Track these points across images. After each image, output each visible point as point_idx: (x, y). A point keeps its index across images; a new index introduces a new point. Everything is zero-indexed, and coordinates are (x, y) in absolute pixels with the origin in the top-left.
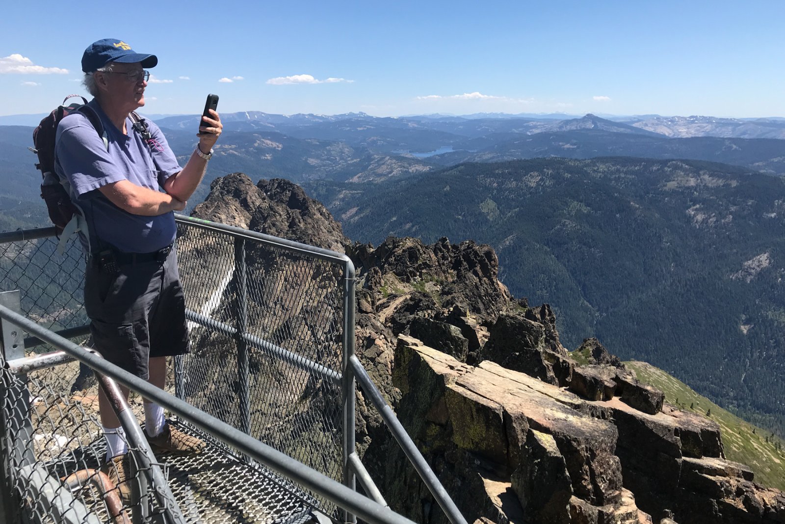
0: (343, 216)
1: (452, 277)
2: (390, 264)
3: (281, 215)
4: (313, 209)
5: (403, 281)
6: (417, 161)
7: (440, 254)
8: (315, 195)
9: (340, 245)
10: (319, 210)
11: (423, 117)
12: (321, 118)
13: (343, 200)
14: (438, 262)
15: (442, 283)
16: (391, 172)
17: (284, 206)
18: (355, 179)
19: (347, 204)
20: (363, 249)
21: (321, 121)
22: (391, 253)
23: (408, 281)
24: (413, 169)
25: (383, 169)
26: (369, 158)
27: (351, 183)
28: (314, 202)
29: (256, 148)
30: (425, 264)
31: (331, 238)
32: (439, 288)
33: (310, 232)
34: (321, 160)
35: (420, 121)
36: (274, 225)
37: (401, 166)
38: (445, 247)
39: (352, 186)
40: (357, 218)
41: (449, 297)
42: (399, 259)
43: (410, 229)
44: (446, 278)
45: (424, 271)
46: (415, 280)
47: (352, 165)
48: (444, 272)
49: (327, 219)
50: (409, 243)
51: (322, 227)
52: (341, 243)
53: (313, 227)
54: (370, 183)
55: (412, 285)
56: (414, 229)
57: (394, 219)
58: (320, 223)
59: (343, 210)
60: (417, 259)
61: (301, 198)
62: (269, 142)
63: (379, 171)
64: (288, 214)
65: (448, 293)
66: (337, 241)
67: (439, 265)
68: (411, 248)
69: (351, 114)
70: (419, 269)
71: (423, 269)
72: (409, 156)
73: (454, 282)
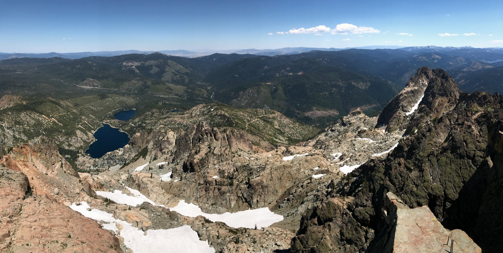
0: (459, 82)
1: (499, 106)
2: (476, 100)
3: (439, 81)
4: (450, 79)
5: (480, 106)
6: (489, 64)
7: (495, 98)
8: (450, 74)
9: (457, 92)
10: (452, 80)
11: (493, 48)
12: (455, 48)
13: (460, 77)
14: (494, 101)
15: (494, 109)
16: (478, 68)
17: (440, 78)
18: (465, 70)
19: (461, 78)
20: (466, 94)
21: (455, 49)
22: (476, 96)
23: (482, 107)
24: (486, 67)
25: (476, 66)
26: (471, 62)
27: (463, 71)
28: (450, 77)
29: (432, 58)
30: (489, 101)
31: (455, 90)
32: (493, 110)
33: (448, 87)
34: (454, 63)
35: (491, 50)
36: (436, 84)
37: (482, 66)
38: (497, 95)
39: (463, 72)
40: (464, 83)
41: (497, 114)
42: (479, 99)
43: (483, 88)
44: (496, 107)
45: (488, 104)
46: (484, 106)
47: (464, 64)
48: (496, 105)
49: (454, 83)
50: (484, 94)
51: (452, 86)
52: (458, 91)
53: (449, 85)
54: (470, 71)
55: (483, 108)
56: (484, 88)
57: (478, 84)
58: (452, 84)
59: (460, 80)
60: (486, 99)
61: (446, 75)
62: (437, 56)
63: (474, 67)
64: (441, 80)
65: (496, 112)
66: (457, 91)
67: (494, 102)
68: (484, 95)
69: (466, 47)
70: (486, 103)
71: (488, 103)
72: (486, 62)
73: (499, 108)
